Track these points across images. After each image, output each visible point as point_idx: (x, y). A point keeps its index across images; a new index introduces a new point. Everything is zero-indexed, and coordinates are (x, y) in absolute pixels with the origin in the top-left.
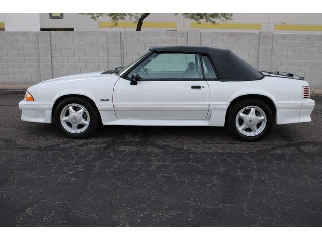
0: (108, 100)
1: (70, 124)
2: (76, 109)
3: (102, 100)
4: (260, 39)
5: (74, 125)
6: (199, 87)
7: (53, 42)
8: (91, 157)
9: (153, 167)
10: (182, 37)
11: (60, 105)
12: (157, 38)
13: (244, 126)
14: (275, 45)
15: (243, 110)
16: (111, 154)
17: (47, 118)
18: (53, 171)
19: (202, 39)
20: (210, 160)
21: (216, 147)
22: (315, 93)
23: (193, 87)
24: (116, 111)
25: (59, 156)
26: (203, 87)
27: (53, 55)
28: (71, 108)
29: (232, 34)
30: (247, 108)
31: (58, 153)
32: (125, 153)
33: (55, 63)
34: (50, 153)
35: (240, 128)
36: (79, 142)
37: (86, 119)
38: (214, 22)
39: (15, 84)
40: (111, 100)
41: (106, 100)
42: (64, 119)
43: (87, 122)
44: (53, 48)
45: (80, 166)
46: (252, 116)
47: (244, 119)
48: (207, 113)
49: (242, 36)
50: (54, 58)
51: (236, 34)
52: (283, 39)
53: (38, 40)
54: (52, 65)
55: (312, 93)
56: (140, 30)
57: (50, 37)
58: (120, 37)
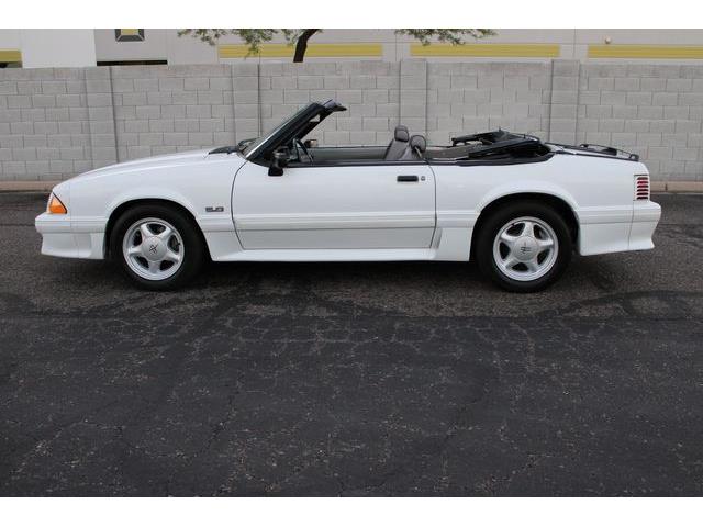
0: (222, 209)
1: (143, 262)
2: (156, 229)
3: (209, 210)
4: (552, 76)
5: (152, 263)
6: (413, 179)
7: (117, 90)
8: (185, 330)
9: (315, 349)
10: (388, 74)
11: (121, 220)
12: (335, 76)
13: (510, 260)
14: (585, 88)
15: (508, 226)
16: (229, 323)
17: (94, 250)
18: (103, 360)
19: (431, 77)
20: (437, 332)
21: (451, 305)
22: (670, 189)
23: (402, 179)
24: (238, 233)
25: (119, 330)
26: (423, 178)
27: (118, 118)
28: (144, 228)
29: (494, 67)
30: (516, 221)
31: (118, 323)
32: (258, 320)
33: (122, 134)
34: (100, 324)
35: (503, 265)
36: (164, 298)
37: (176, 250)
38: (457, 41)
39: (39, 180)
40: (227, 208)
41: (217, 210)
42: (130, 250)
43: (179, 257)
44: (118, 103)
45: (161, 349)
46: (527, 237)
47: (510, 246)
48: (433, 233)
49: (515, 69)
50: (120, 124)
51: (502, 65)
52: (600, 74)
53: (85, 85)
54: (116, 137)
55: (663, 189)
56: (301, 60)
57: (111, 80)
58: (258, 76)
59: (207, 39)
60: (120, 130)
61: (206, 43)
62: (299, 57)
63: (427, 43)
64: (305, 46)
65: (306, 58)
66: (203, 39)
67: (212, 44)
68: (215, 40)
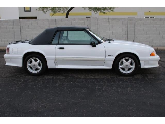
4: (128, 21)
7: (22, 25)
10: (87, 21)
12: (74, 22)
14: (136, 24)
22: (158, 49)
27: (22, 32)
33: (22, 36)
39: (2, 47)
44: (22, 28)
49: (119, 19)
50: (22, 33)
52: (140, 20)
53: (14, 24)
54: (21, 36)
57: (20, 22)
58: (56, 22)
60: (22, 35)
62: (67, 17)
64: (69, 14)
65: (69, 16)
66: (43, 12)
67: (45, 13)
68: (46, 12)
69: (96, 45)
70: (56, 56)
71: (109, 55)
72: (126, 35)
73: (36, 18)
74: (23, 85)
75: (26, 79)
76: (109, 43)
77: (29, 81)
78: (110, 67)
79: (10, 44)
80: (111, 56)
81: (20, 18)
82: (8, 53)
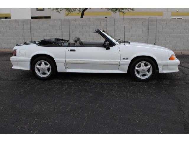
4: (149, 22)
7: (32, 25)
10: (104, 21)
12: (89, 22)
14: (158, 25)
19: (115, 22)
27: (32, 33)
29: (133, 20)
38: (123, 12)
44: (32, 29)
49: (138, 20)
50: (32, 34)
51: (135, 19)
52: (163, 21)
53: (23, 24)
55: (180, 53)
56: (82, 18)
57: (30, 23)
58: (69, 22)
59: (58, 11)
60: (32, 36)
61: (58, 12)
62: (82, 17)
63: (116, 13)
64: (84, 14)
65: (84, 16)
66: (57, 11)
67: (59, 13)
68: (60, 12)
69: (110, 48)
70: (67, 59)
71: (124, 59)
72: (147, 38)
73: (49, 17)
74: (28, 88)
75: (32, 83)
76: (125, 45)
77: (35, 84)
78: (125, 72)
79: (17, 46)
80: (126, 59)
81: (32, 18)
82: (15, 55)
